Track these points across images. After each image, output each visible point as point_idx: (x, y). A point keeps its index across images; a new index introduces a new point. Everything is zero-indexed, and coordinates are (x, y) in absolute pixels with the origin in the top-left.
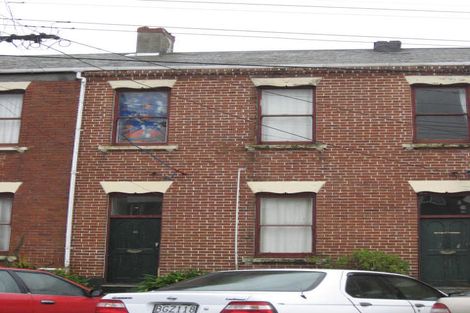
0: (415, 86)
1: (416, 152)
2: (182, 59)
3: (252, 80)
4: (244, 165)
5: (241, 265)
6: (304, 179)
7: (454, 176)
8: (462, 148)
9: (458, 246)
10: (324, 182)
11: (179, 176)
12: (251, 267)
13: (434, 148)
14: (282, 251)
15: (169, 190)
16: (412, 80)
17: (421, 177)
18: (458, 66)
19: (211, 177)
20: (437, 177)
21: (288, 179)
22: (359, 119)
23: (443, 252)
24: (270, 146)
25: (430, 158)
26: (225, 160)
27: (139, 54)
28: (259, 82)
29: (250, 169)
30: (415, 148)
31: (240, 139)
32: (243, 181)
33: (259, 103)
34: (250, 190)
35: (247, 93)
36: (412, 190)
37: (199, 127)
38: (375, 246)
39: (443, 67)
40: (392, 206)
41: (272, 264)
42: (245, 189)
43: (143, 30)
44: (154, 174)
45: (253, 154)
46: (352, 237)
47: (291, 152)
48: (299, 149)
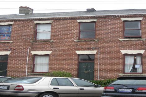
0: (80, 23)
1: (78, 42)
2: (36, 15)
3: (34, 22)
4: (30, 46)
5: (28, 75)
6: (46, 50)
7: (88, 49)
8: (91, 41)
9: (90, 70)
10: (52, 51)
11: (13, 50)
12: (30, 76)
13: (83, 41)
14: (41, 71)
15: (10, 54)
16: (79, 21)
17: (79, 50)
18: (92, 16)
19: (21, 50)
20: (84, 50)
21: (42, 50)
22: (63, 33)
23: (85, 72)
24: (37, 41)
25: (82, 44)
26: (25, 45)
27: (20, 14)
28: (36, 22)
29: (32, 48)
30: (78, 41)
31: (30, 39)
32: (30, 51)
33: (36, 28)
34: (31, 54)
35: (33, 26)
36: (76, 54)
37: (19, 36)
38: (65, 70)
39: (87, 17)
40: (70, 58)
41: (36, 75)
42: (30, 53)
43: (21, 7)
44: (6, 49)
45: (33, 43)
46: (59, 67)
47: (43, 43)
48: (46, 42)
